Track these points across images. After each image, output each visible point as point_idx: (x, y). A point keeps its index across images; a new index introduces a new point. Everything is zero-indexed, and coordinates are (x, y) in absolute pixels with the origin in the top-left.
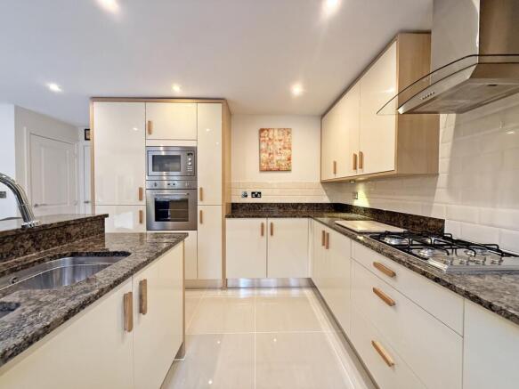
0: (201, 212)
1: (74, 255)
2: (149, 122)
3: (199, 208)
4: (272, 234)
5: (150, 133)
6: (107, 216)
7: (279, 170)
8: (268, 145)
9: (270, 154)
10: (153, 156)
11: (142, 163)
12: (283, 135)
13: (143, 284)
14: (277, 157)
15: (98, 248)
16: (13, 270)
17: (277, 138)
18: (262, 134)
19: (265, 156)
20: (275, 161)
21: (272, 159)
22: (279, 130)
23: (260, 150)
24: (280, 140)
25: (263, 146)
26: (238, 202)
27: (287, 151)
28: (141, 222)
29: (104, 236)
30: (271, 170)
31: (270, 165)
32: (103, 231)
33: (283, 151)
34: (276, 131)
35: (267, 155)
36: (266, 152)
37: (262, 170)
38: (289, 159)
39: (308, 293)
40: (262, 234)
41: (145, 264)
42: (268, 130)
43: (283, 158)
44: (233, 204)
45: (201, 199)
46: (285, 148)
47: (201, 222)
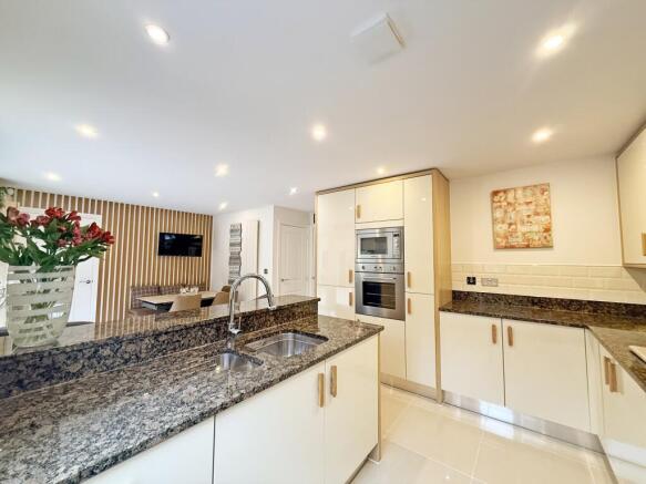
0: (409, 300)
1: (295, 331)
2: (359, 207)
3: (407, 296)
4: (511, 343)
5: (359, 216)
6: (319, 300)
7: (528, 247)
8: (506, 212)
9: (510, 224)
10: (362, 239)
11: (352, 245)
12: (534, 194)
13: (334, 369)
14: (522, 229)
15: (309, 329)
16: (264, 337)
17: (522, 200)
18: (496, 198)
19: (502, 228)
20: (519, 234)
21: (515, 231)
22: (525, 188)
23: (494, 221)
24: (528, 203)
25: (499, 214)
26: (461, 289)
27: (544, 219)
28: (351, 304)
29: (316, 317)
30: (512, 247)
31: (510, 240)
32: (316, 313)
33: (534, 219)
34: (520, 192)
35: (505, 226)
36: (503, 222)
37: (498, 247)
38: (547, 230)
39: (590, 459)
40: (494, 341)
41: (336, 352)
42: (505, 191)
43: (535, 228)
44: (454, 292)
45: (409, 286)
46: (537, 214)
47: (409, 312)
